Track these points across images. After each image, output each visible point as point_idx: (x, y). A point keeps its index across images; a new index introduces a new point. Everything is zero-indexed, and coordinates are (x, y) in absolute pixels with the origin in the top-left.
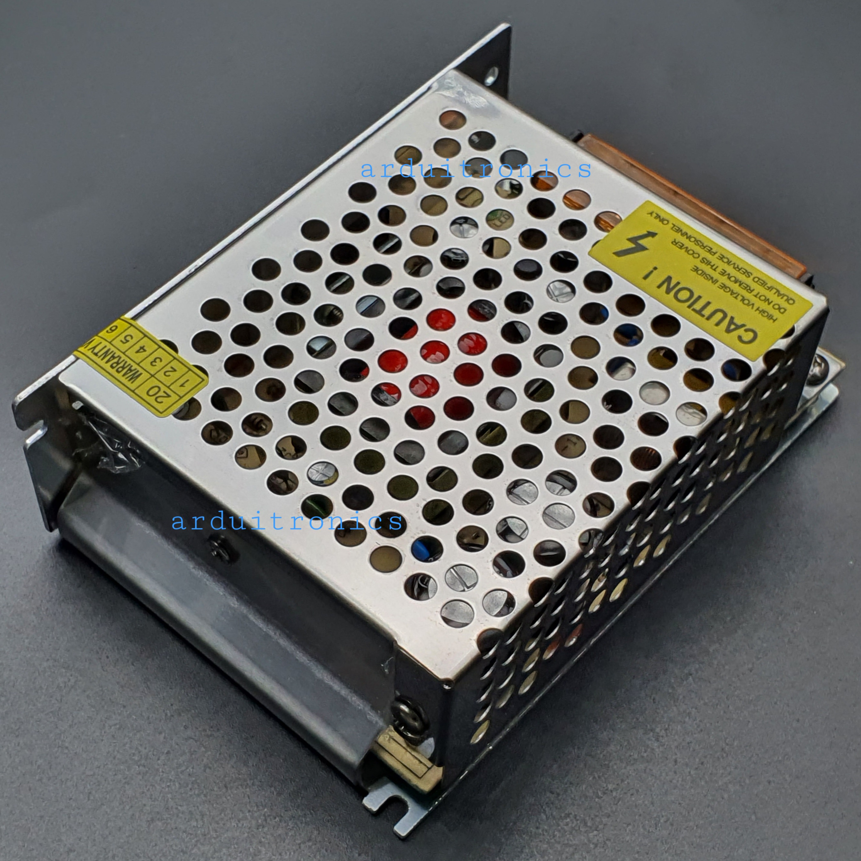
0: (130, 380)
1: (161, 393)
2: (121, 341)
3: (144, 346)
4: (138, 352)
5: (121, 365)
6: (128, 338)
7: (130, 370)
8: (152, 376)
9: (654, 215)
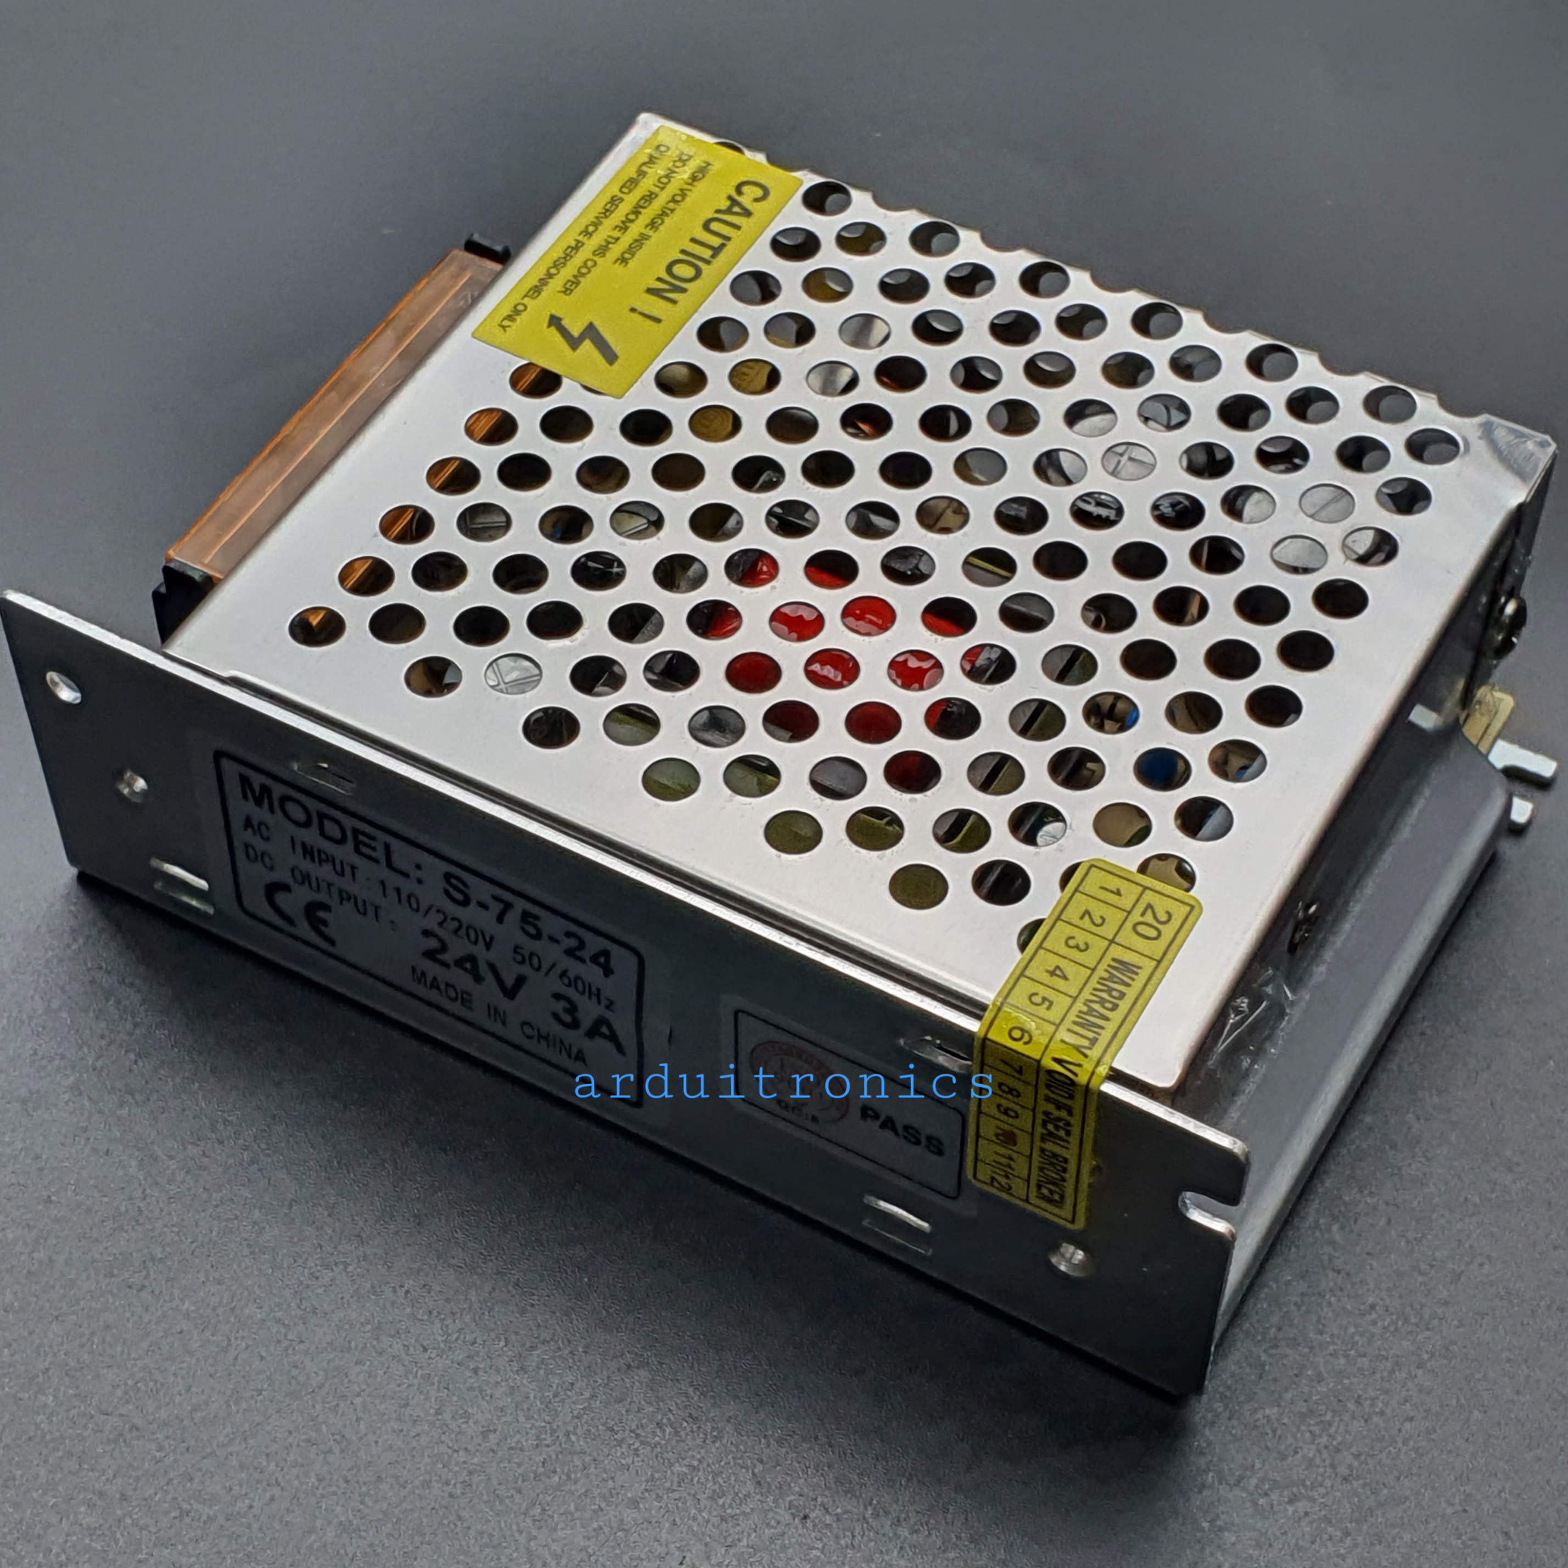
0: (1137, 974)
1: (1149, 918)
2: (1048, 1008)
3: (1048, 971)
4: (1065, 978)
5: (1105, 995)
6: (1037, 999)
7: (1111, 978)
8: (1112, 941)
9: (506, 323)
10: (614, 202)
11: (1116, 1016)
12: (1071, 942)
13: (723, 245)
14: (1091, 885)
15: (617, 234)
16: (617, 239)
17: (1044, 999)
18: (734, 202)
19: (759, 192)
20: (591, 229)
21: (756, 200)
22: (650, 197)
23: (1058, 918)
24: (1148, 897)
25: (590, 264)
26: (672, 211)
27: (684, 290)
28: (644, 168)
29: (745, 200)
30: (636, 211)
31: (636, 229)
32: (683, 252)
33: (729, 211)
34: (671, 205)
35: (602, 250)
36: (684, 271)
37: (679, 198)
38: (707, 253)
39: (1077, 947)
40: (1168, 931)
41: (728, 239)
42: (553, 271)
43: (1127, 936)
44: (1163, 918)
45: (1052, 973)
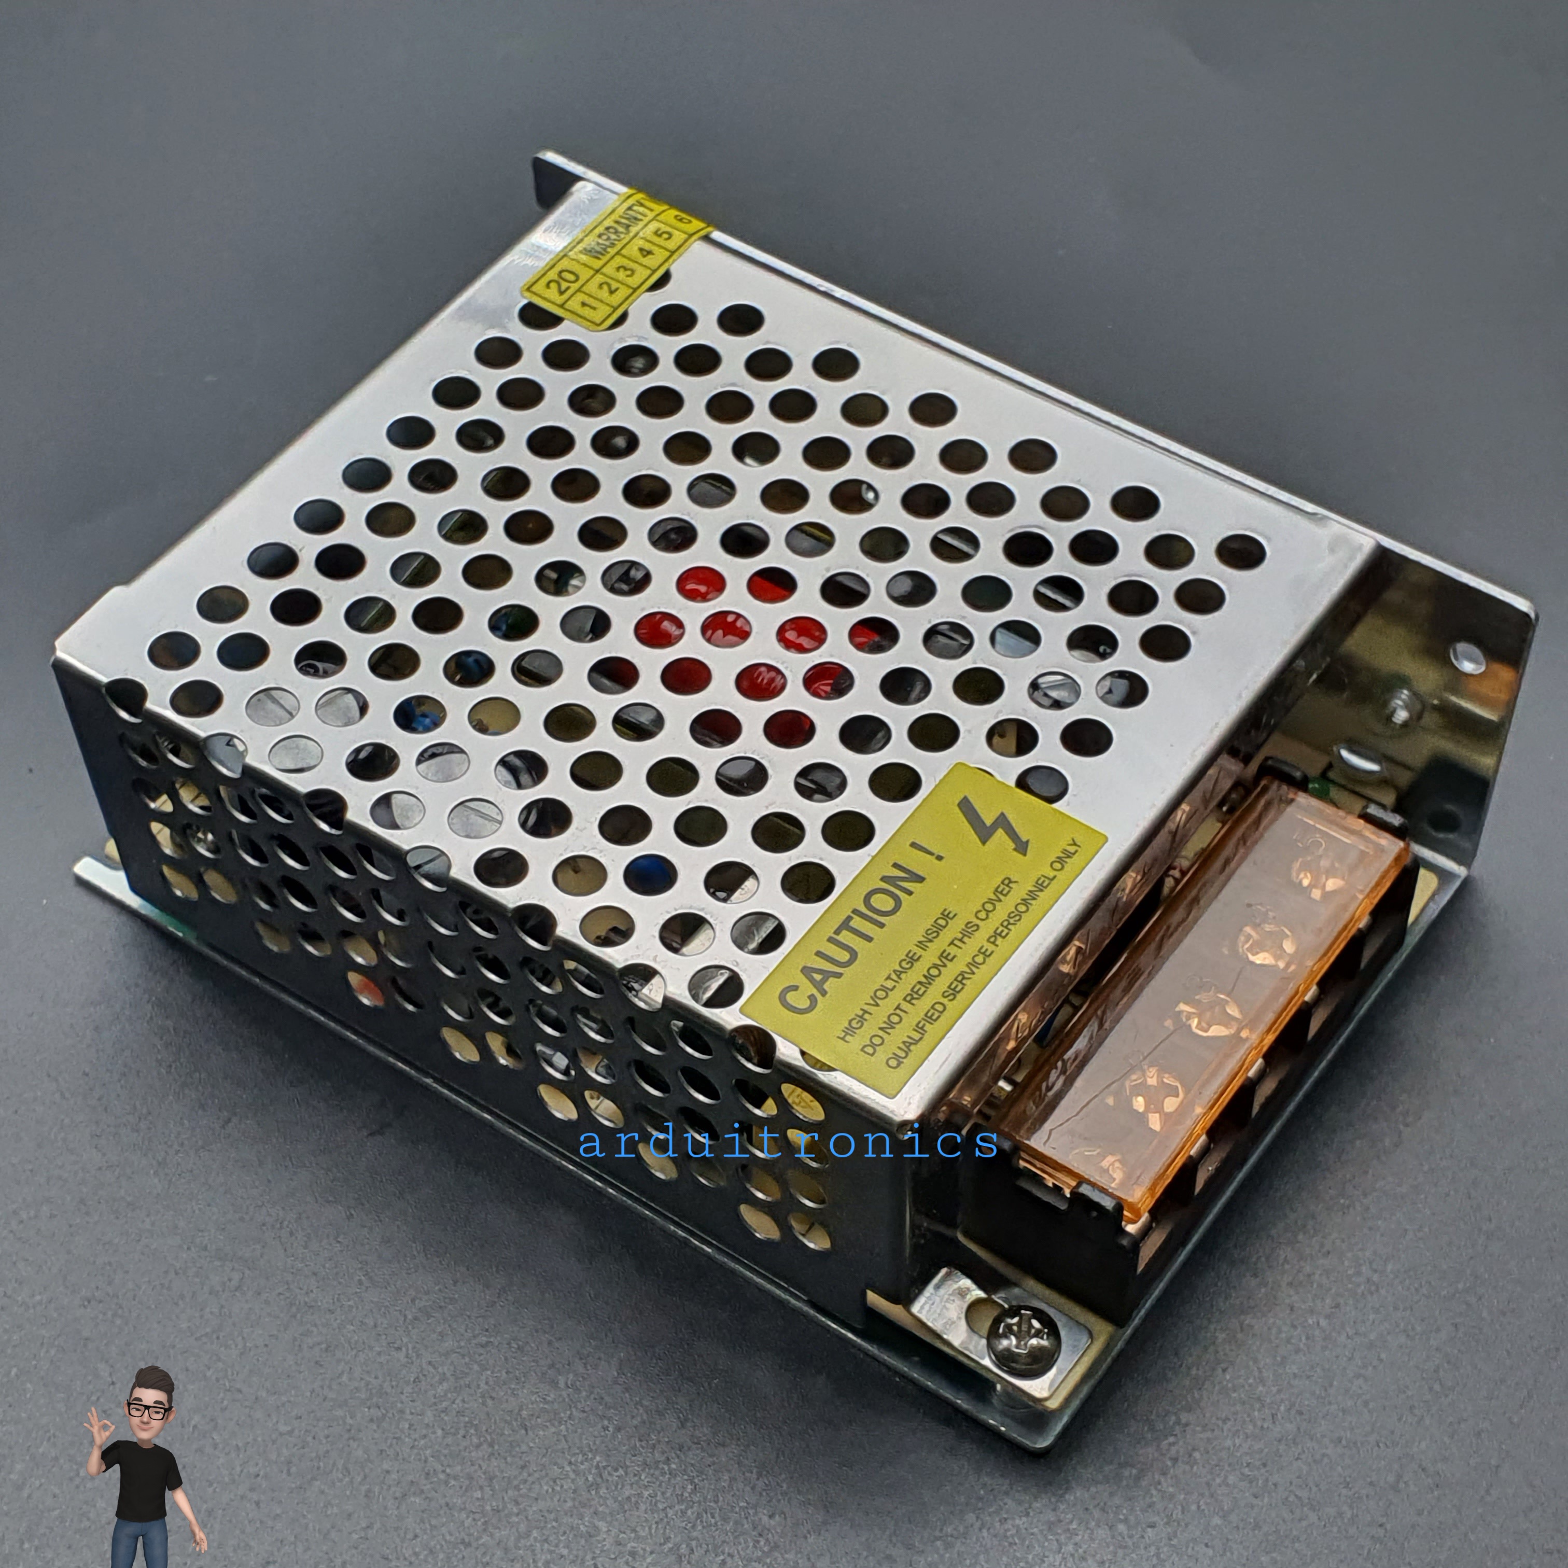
0: (585, 249)
1: (564, 285)
2: (658, 230)
3: (653, 254)
4: (641, 249)
5: (613, 237)
6: (665, 236)
7: (605, 248)
8: (598, 271)
9: (1072, 849)
10: (952, 992)
11: (608, 222)
12: (629, 273)
13: (837, 932)
14: (604, 311)
15: (953, 950)
16: (952, 943)
17: (660, 236)
18: (819, 986)
19: (791, 997)
20: (980, 959)
21: (795, 988)
22: (912, 997)
23: (635, 290)
24: (560, 299)
25: (982, 915)
26: (889, 978)
27: (884, 879)
28: (917, 1036)
29: (808, 989)
30: (929, 979)
31: (930, 957)
32: (882, 925)
33: (827, 975)
34: (889, 984)
35: (970, 930)
36: (882, 902)
37: (881, 994)
38: (857, 923)
39: (625, 269)
40: (553, 275)
41: (830, 940)
42: (1022, 908)
43: (585, 274)
44: (553, 285)
45: (649, 253)
